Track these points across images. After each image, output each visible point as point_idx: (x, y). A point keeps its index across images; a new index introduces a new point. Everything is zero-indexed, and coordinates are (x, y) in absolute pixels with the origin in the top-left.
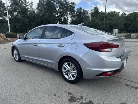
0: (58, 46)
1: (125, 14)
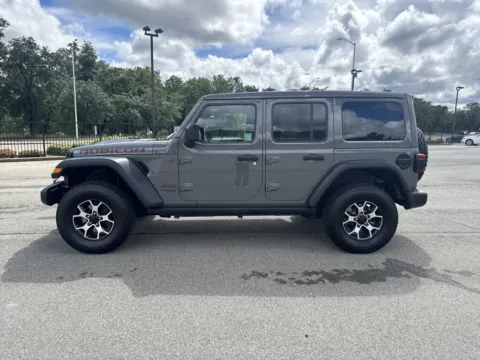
1: (179, 81)
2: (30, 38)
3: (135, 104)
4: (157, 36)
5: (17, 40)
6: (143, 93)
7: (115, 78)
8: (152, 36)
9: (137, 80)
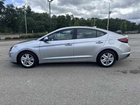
0: (96, 43)
1: (56, 16)
2: (12, 4)
3: (43, 24)
4: (51, 2)
5: (8, 5)
6: (45, 20)
7: (37, 16)
8: (50, 2)
9: (43, 16)
